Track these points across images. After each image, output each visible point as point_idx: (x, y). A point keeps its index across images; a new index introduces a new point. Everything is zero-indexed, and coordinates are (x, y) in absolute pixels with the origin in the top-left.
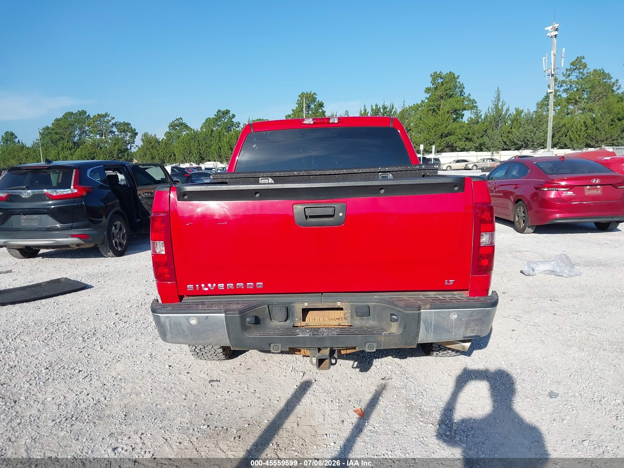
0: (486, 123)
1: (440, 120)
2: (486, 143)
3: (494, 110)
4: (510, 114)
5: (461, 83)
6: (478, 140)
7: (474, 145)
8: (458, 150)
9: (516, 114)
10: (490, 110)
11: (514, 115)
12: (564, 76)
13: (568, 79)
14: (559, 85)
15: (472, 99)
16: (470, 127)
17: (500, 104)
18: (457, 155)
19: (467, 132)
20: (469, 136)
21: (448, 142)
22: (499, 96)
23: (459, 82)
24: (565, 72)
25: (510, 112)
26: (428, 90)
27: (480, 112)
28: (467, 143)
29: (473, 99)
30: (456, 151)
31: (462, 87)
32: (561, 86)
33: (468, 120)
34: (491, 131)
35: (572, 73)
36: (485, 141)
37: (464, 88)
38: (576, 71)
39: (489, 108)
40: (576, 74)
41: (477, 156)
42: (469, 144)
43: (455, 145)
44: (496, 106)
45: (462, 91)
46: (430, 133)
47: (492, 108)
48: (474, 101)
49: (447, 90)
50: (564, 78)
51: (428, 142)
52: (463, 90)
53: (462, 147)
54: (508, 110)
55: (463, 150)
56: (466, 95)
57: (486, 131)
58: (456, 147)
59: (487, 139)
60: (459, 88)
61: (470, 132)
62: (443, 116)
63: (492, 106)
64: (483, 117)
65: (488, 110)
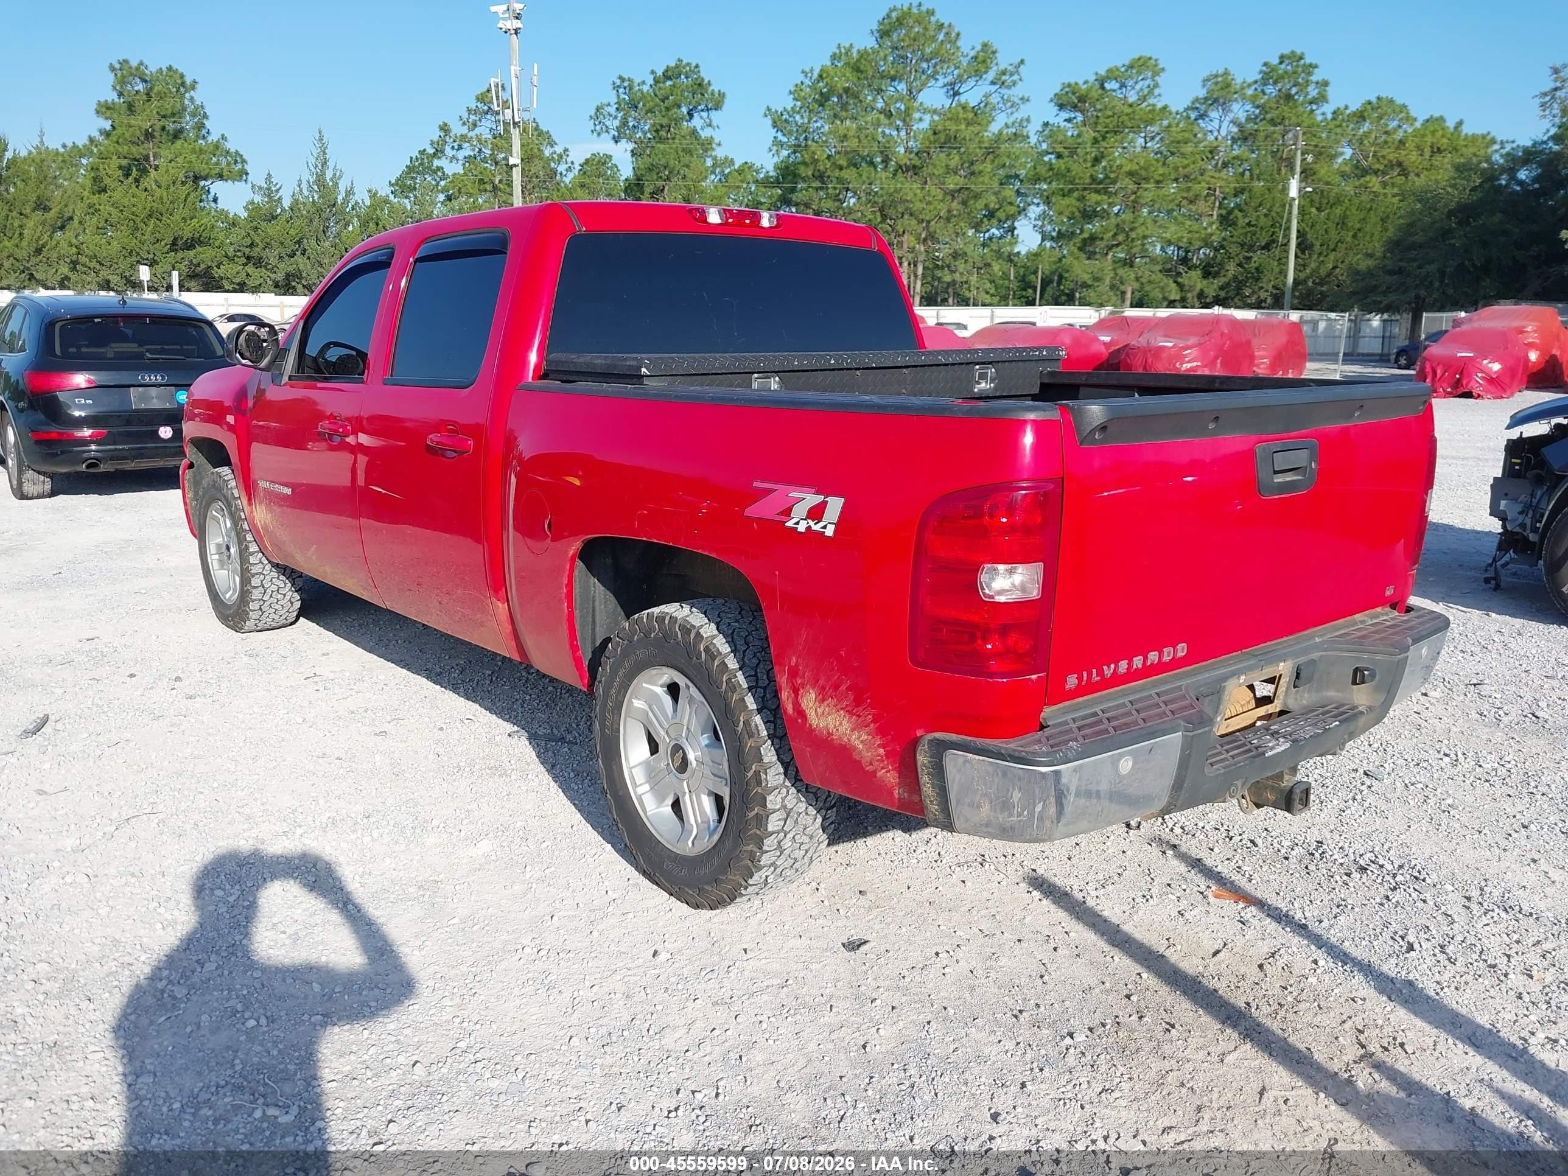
0: (298, 222)
1: (165, 199)
2: (304, 275)
3: (316, 187)
4: (357, 203)
5: (198, 103)
6: (281, 266)
7: (273, 276)
8: (226, 287)
9: (372, 205)
10: (304, 186)
11: (368, 207)
12: (464, 124)
13: (471, 134)
14: (456, 145)
15: (233, 150)
16: (256, 229)
17: (329, 175)
18: (226, 299)
19: (249, 241)
20: (256, 252)
21: (194, 261)
22: (324, 153)
23: (192, 99)
24: (465, 116)
25: (356, 197)
26: (104, 109)
27: (277, 191)
28: (250, 269)
29: (237, 152)
30: (220, 288)
31: (200, 115)
32: (460, 147)
33: (246, 208)
34: (313, 242)
35: (480, 120)
36: (301, 267)
37: (205, 116)
38: (488, 117)
39: (300, 180)
40: (489, 124)
41: (282, 306)
42: (256, 275)
43: (217, 273)
44: (320, 181)
45: (200, 126)
46: (139, 235)
47: (308, 182)
48: (239, 158)
49: (164, 117)
50: (464, 130)
51: (134, 259)
52: (205, 121)
53: (238, 280)
54: (349, 193)
55: (241, 288)
56: (214, 137)
57: (299, 242)
58: (221, 278)
59: (305, 264)
60: (193, 115)
61: (257, 240)
62: (172, 189)
63: (307, 177)
64: (287, 203)
65: (299, 186)
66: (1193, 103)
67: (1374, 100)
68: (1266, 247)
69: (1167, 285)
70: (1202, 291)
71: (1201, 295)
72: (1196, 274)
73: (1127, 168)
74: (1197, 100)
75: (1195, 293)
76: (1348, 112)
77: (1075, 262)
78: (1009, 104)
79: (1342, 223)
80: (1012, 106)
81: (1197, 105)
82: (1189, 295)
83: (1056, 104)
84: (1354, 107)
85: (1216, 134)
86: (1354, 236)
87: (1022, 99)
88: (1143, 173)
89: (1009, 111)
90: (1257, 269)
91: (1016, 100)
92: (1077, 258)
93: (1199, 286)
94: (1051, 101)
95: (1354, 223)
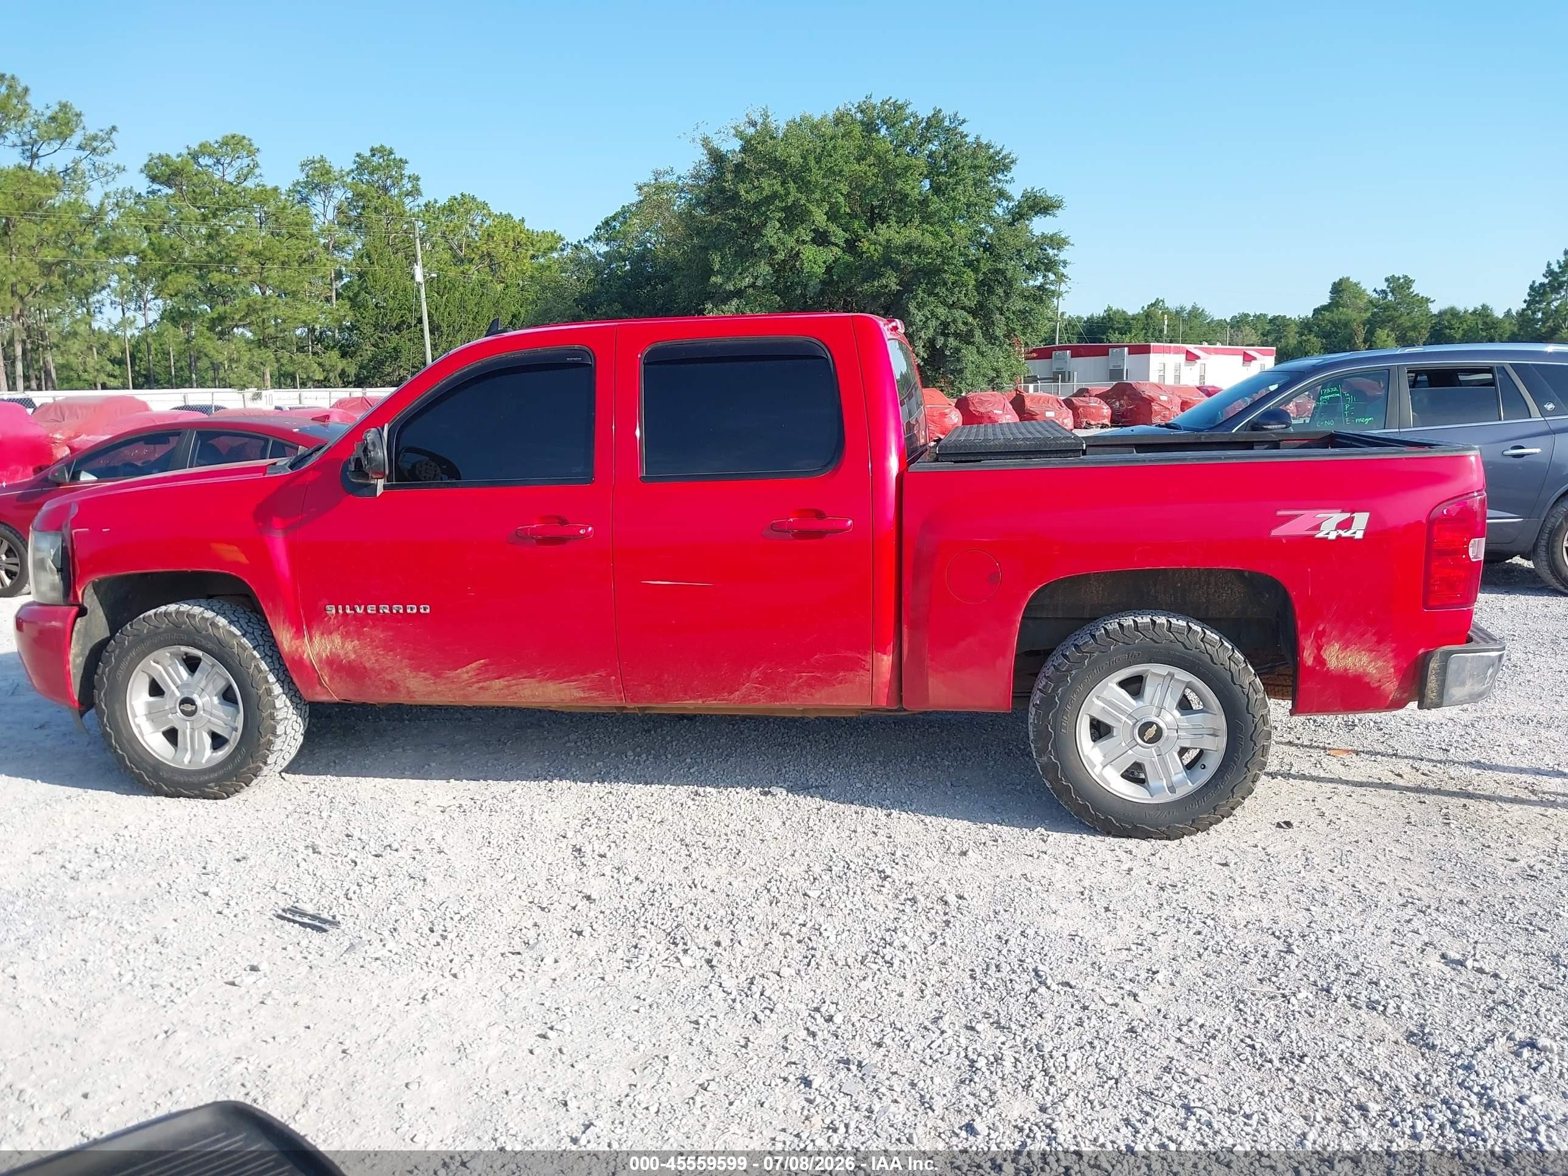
66: (294, 185)
67: (459, 197)
68: (398, 328)
69: (310, 365)
70: (343, 370)
71: (343, 374)
72: (335, 354)
73: (250, 247)
74: (298, 183)
75: (337, 373)
76: (438, 205)
77: (208, 342)
78: (102, 173)
79: (462, 306)
80: (106, 175)
81: (299, 188)
82: (331, 375)
83: (148, 176)
84: (443, 201)
85: (322, 217)
86: (474, 319)
87: (118, 168)
88: (267, 253)
89: (104, 180)
90: (394, 348)
91: (110, 168)
92: (208, 338)
93: (340, 367)
94: (142, 171)
95: (471, 305)
